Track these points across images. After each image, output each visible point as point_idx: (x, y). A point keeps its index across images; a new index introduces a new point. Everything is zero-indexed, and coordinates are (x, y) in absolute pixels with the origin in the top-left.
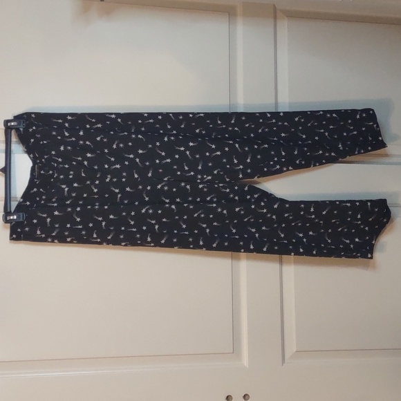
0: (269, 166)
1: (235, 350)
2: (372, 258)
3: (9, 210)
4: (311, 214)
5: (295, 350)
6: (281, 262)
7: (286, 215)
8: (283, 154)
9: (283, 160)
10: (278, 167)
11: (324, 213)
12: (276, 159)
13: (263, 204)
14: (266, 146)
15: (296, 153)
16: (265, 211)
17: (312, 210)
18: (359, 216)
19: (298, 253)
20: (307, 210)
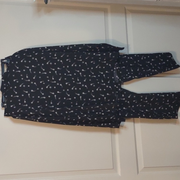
0: (125, 76)
1: (114, 168)
2: (177, 118)
3: (4, 101)
4: (146, 100)
5: (143, 167)
6: (134, 122)
7: (134, 101)
8: (132, 70)
9: (132, 73)
10: (130, 77)
11: (152, 100)
12: (129, 73)
13: (123, 96)
14: (124, 67)
15: (138, 70)
16: (124, 99)
17: (146, 98)
18: (168, 101)
19: (142, 117)
20: (144, 98)
